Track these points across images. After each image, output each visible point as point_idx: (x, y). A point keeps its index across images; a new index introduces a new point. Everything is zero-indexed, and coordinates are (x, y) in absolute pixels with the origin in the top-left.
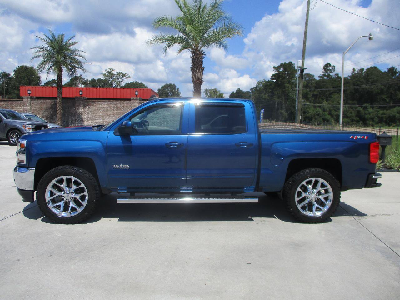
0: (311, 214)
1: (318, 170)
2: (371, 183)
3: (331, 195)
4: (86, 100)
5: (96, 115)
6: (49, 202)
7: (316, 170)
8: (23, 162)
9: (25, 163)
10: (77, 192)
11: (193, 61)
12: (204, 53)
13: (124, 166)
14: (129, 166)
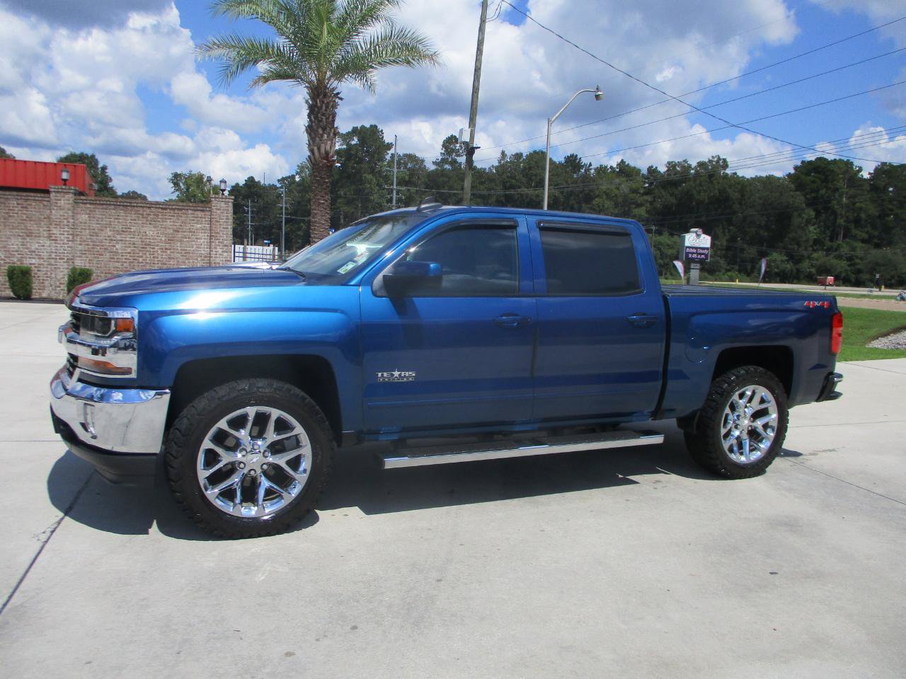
0: (743, 459)
2: (827, 391)
3: (774, 419)
6: (206, 485)
9: (134, 375)
12: (338, 93)
13: (403, 375)
14: (414, 375)
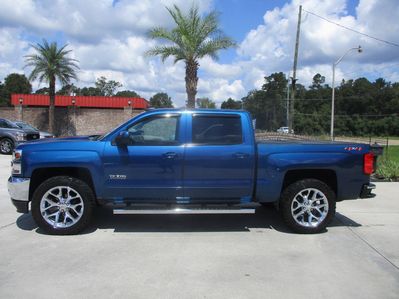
0: (307, 225)
1: (314, 181)
2: (365, 193)
3: (326, 206)
4: (78, 108)
5: (88, 124)
6: (44, 213)
7: (312, 181)
8: (19, 172)
10: (72, 202)
11: (187, 72)
12: (198, 63)
13: (121, 177)
14: (126, 177)
